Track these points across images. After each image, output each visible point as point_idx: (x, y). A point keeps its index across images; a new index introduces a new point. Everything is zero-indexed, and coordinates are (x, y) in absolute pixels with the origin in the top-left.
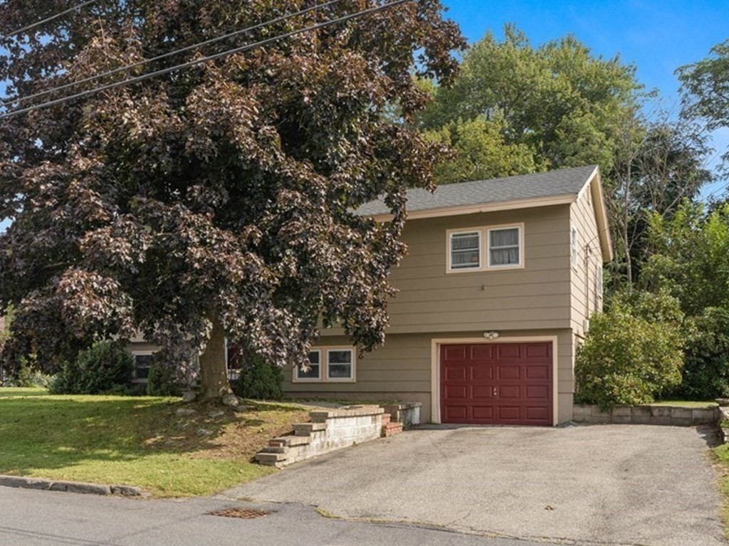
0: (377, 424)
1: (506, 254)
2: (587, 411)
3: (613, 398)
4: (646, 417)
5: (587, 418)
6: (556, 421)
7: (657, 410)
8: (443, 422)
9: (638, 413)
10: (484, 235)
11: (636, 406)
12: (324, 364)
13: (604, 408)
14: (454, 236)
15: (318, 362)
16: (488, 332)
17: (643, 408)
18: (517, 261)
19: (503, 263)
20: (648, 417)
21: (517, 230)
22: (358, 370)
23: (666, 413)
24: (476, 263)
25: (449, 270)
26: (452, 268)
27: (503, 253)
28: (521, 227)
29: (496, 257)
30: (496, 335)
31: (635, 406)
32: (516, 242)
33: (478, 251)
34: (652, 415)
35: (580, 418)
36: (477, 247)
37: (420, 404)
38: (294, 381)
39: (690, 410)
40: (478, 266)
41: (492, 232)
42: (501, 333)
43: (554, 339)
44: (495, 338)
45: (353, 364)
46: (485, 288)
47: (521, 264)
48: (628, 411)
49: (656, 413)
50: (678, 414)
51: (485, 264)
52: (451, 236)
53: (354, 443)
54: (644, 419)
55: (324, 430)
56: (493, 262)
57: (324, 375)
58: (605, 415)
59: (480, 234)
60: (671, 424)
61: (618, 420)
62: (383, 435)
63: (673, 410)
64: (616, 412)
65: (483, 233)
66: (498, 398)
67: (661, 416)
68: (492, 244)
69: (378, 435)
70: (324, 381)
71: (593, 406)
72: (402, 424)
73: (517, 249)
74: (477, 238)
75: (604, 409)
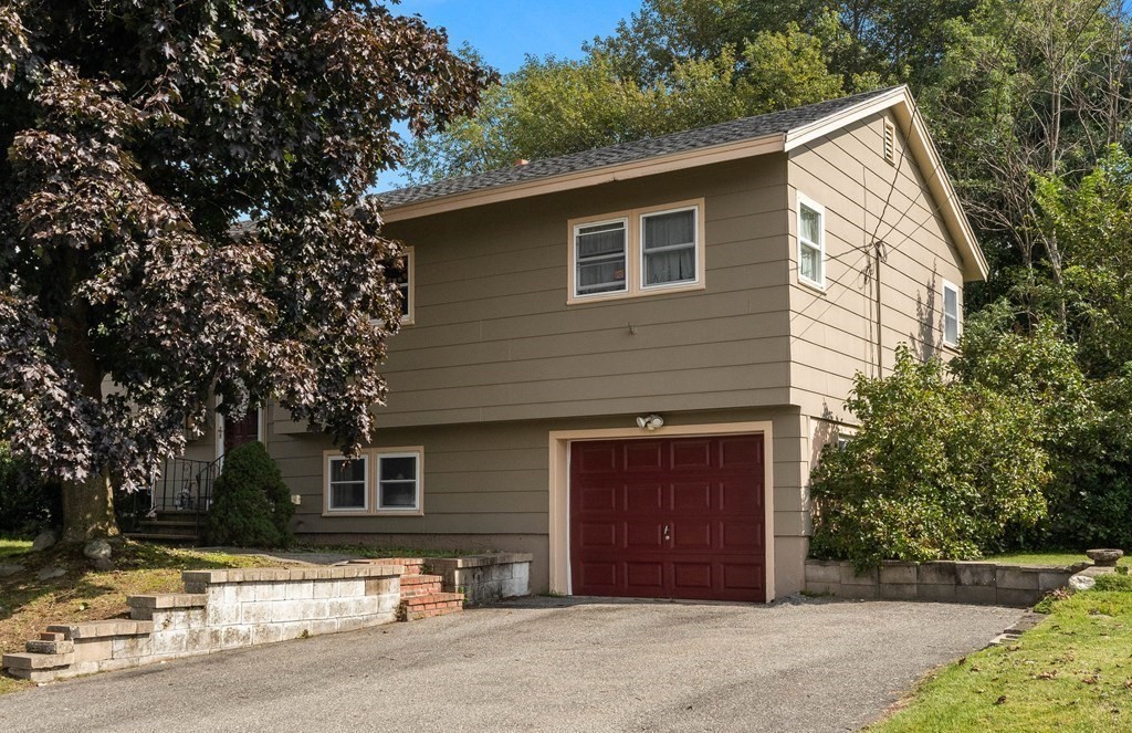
0: (385, 595)
1: (674, 262)
2: (832, 573)
3: (874, 545)
4: (945, 587)
5: (834, 588)
6: (770, 594)
7: (968, 573)
8: (576, 591)
9: (931, 578)
10: (633, 227)
11: (927, 563)
12: (373, 482)
13: (861, 566)
14: (582, 231)
15: (363, 479)
16: (644, 415)
17: (941, 569)
18: (692, 276)
19: (670, 279)
20: (951, 586)
21: (692, 212)
22: (427, 494)
23: (986, 578)
24: (621, 283)
25: (573, 297)
26: (580, 293)
27: (668, 261)
28: (698, 207)
29: (657, 267)
30: (657, 422)
31: (923, 563)
32: (691, 239)
33: (624, 257)
34: (959, 583)
35: (819, 588)
36: (622, 251)
37: (530, 556)
38: (325, 514)
39: (1034, 573)
40: (623, 287)
41: (648, 220)
42: (668, 417)
43: (766, 427)
44: (656, 429)
45: (419, 481)
46: (635, 330)
47: (699, 281)
48: (911, 575)
49: (966, 578)
50: (1009, 581)
51: (636, 282)
52: (576, 232)
53: (306, 632)
54: (943, 590)
55: (202, 607)
56: (652, 278)
57: (373, 503)
58: (866, 582)
59: (626, 227)
60: (996, 603)
61: (894, 593)
62: (402, 617)
63: (998, 573)
64: (890, 576)
65: (631, 223)
66: (672, 545)
67: (977, 584)
68: (648, 244)
69: (391, 617)
70: (372, 513)
71: (842, 564)
72: (462, 597)
73: (692, 251)
74: (622, 234)
75: (862, 569)
